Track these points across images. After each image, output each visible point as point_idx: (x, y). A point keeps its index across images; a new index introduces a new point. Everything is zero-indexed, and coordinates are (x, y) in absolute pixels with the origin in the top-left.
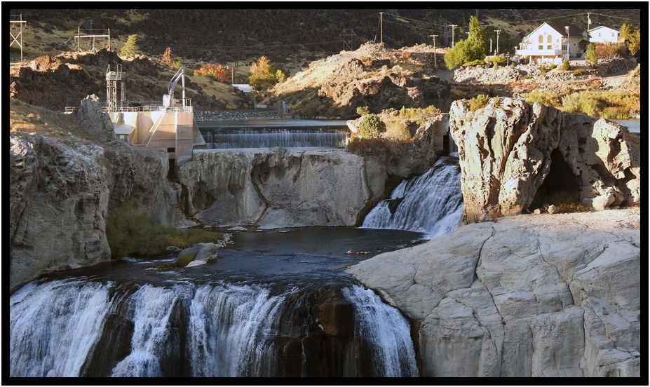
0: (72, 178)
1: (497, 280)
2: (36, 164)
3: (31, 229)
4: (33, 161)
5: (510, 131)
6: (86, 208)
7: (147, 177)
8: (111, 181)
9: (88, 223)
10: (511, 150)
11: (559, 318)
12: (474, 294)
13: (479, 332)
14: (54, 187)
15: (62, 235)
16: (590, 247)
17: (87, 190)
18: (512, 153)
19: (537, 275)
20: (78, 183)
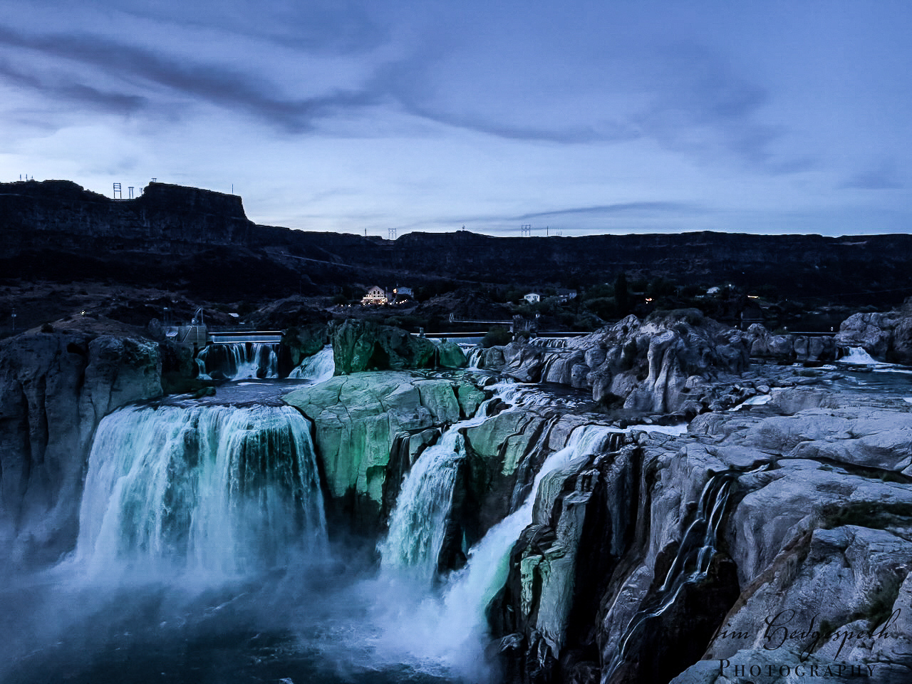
0: (142, 358)
1: (349, 402)
2: (124, 351)
3: (121, 382)
4: (122, 349)
7: (183, 357)
8: (163, 359)
9: (151, 378)
10: (356, 342)
11: (377, 418)
12: (338, 408)
13: (340, 425)
15: (138, 384)
16: (392, 385)
17: (150, 363)
18: (356, 344)
19: (367, 399)
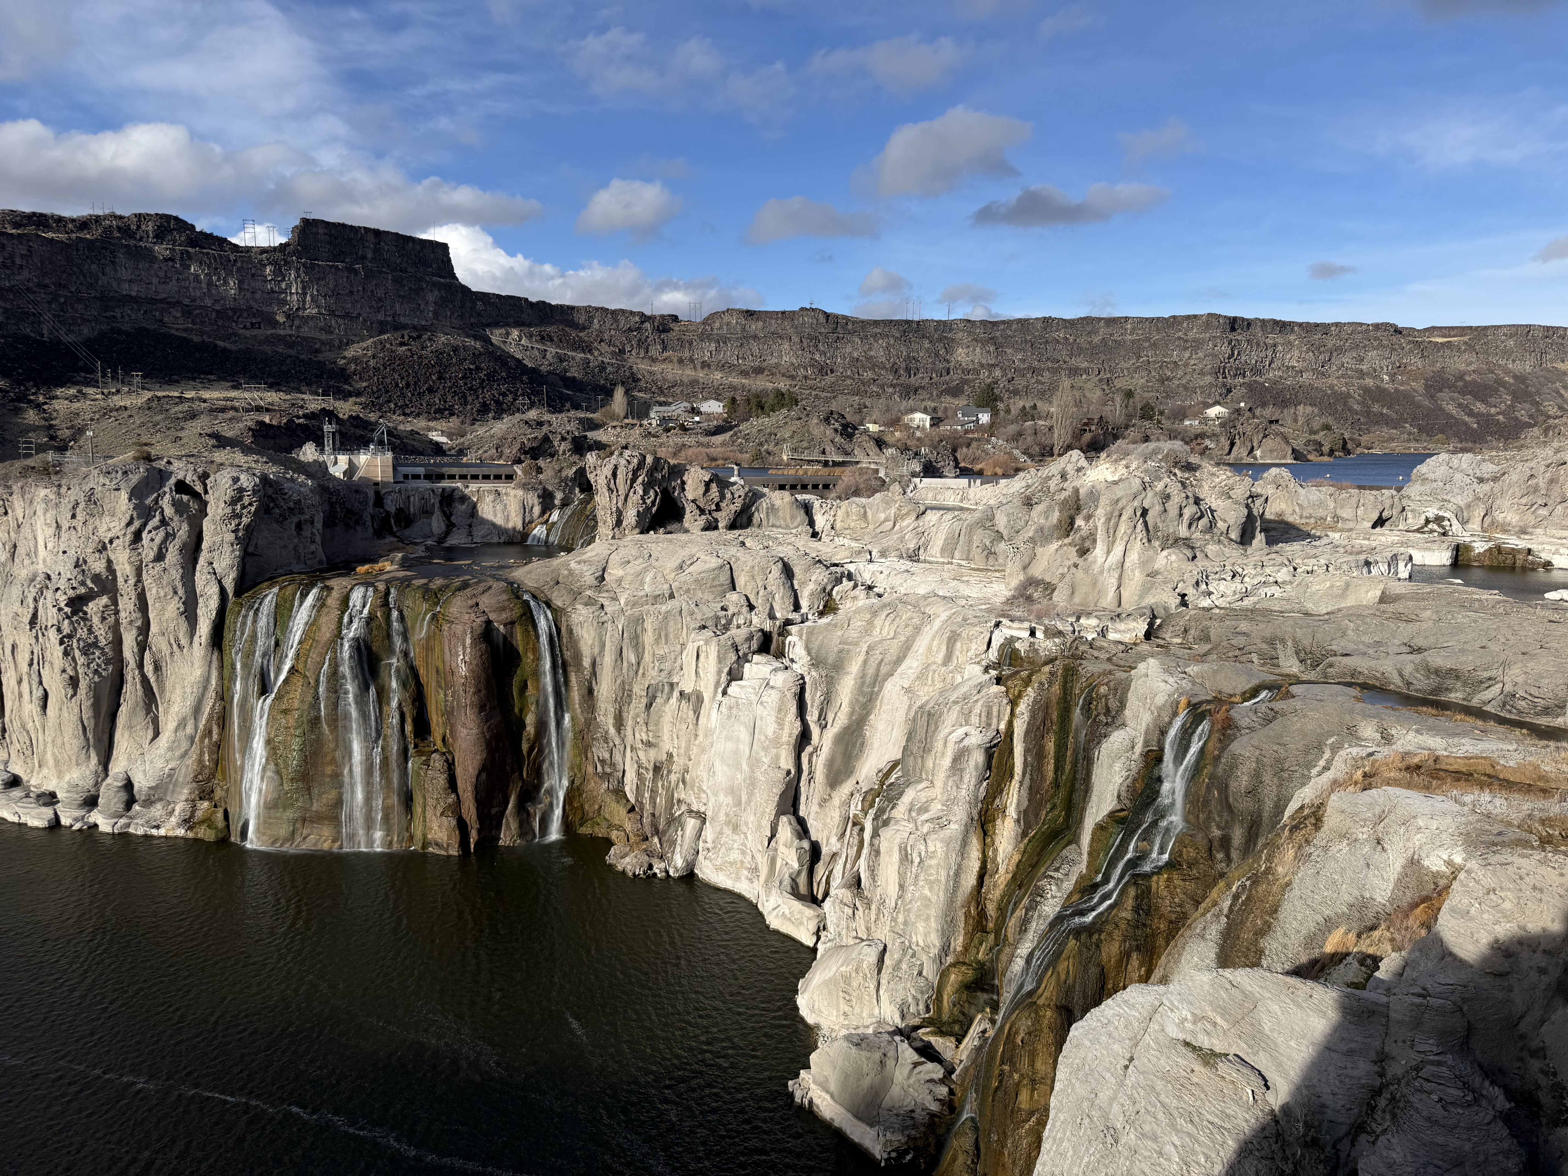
0: (292, 505)
1: (619, 582)
2: (261, 493)
3: (260, 542)
5: (630, 475)
6: (304, 527)
7: (356, 504)
8: (326, 507)
9: (306, 538)
10: (631, 487)
11: (664, 608)
13: (606, 617)
14: (277, 511)
15: (285, 546)
16: (686, 558)
17: (304, 513)
18: (632, 490)
19: (649, 578)
20: (297, 508)
